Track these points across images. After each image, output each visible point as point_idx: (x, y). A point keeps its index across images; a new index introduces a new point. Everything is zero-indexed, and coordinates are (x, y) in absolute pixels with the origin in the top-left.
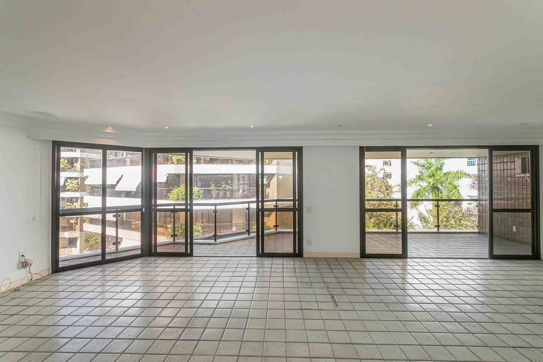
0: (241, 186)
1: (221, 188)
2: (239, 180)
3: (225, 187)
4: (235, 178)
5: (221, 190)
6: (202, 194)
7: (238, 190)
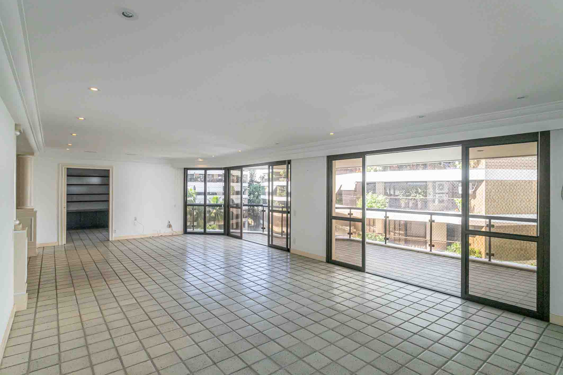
0: (437, 195)
1: (411, 197)
2: (434, 188)
3: (416, 196)
4: (430, 186)
5: (411, 200)
6: (387, 203)
7: (434, 201)
